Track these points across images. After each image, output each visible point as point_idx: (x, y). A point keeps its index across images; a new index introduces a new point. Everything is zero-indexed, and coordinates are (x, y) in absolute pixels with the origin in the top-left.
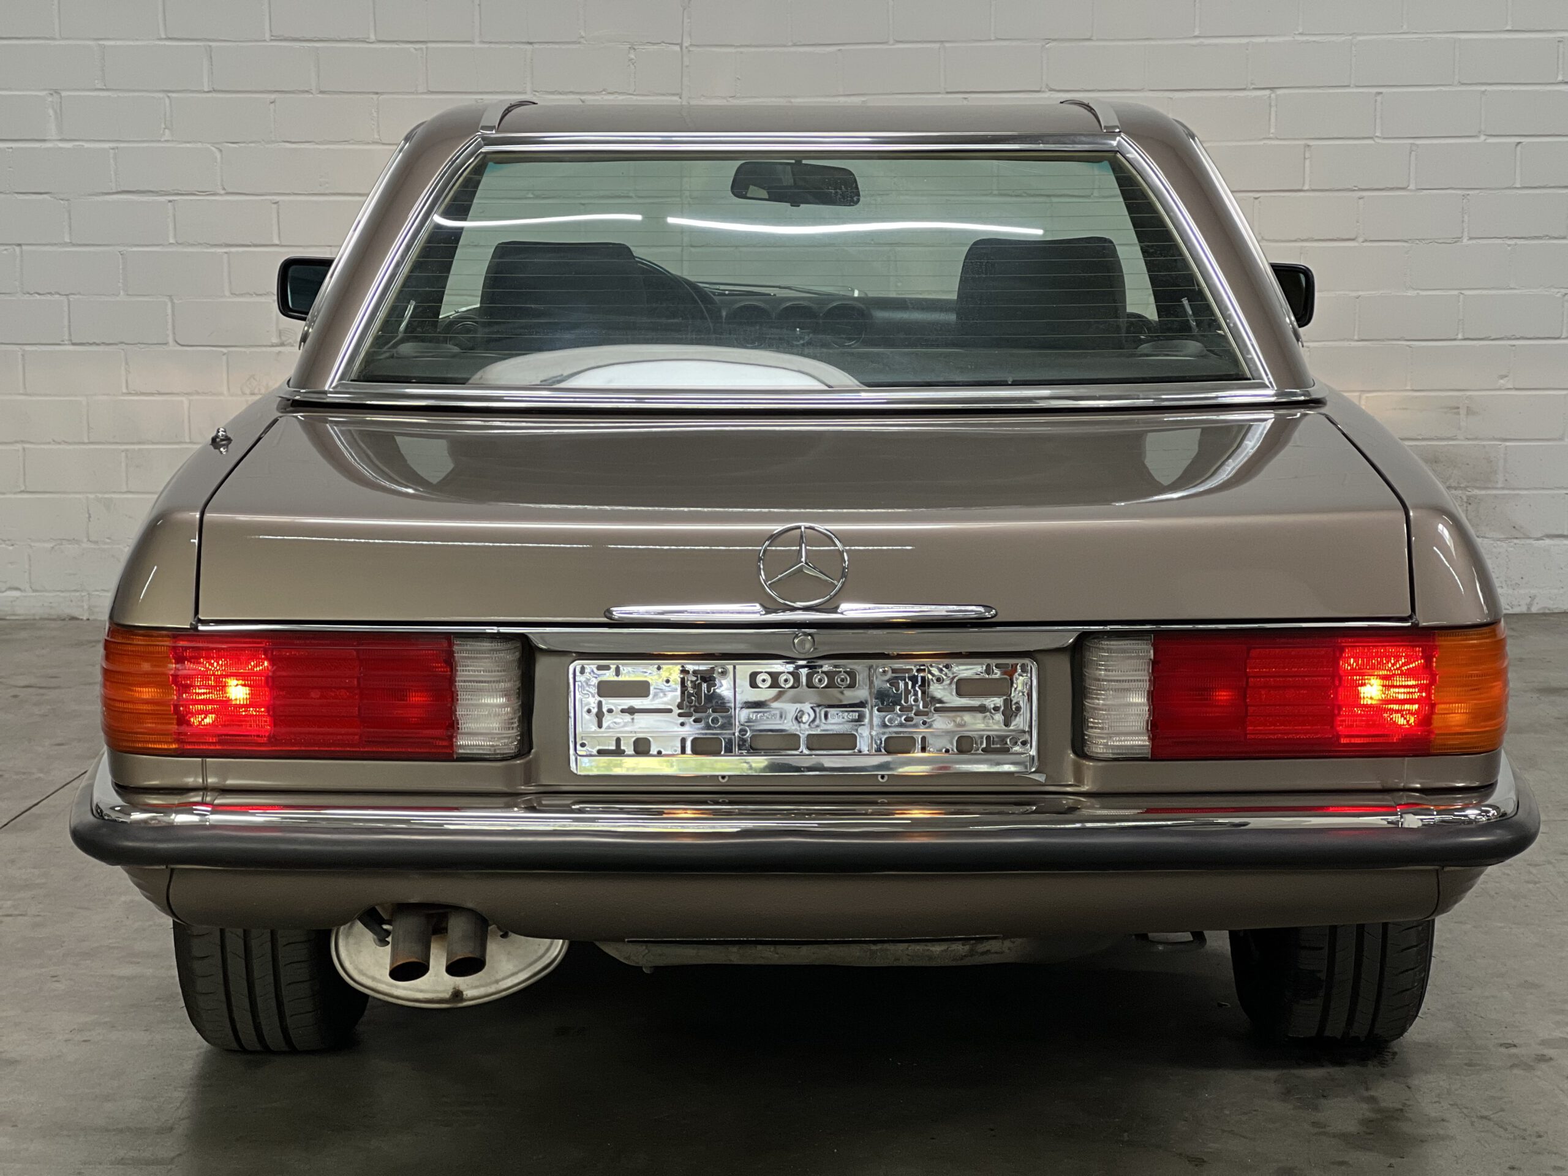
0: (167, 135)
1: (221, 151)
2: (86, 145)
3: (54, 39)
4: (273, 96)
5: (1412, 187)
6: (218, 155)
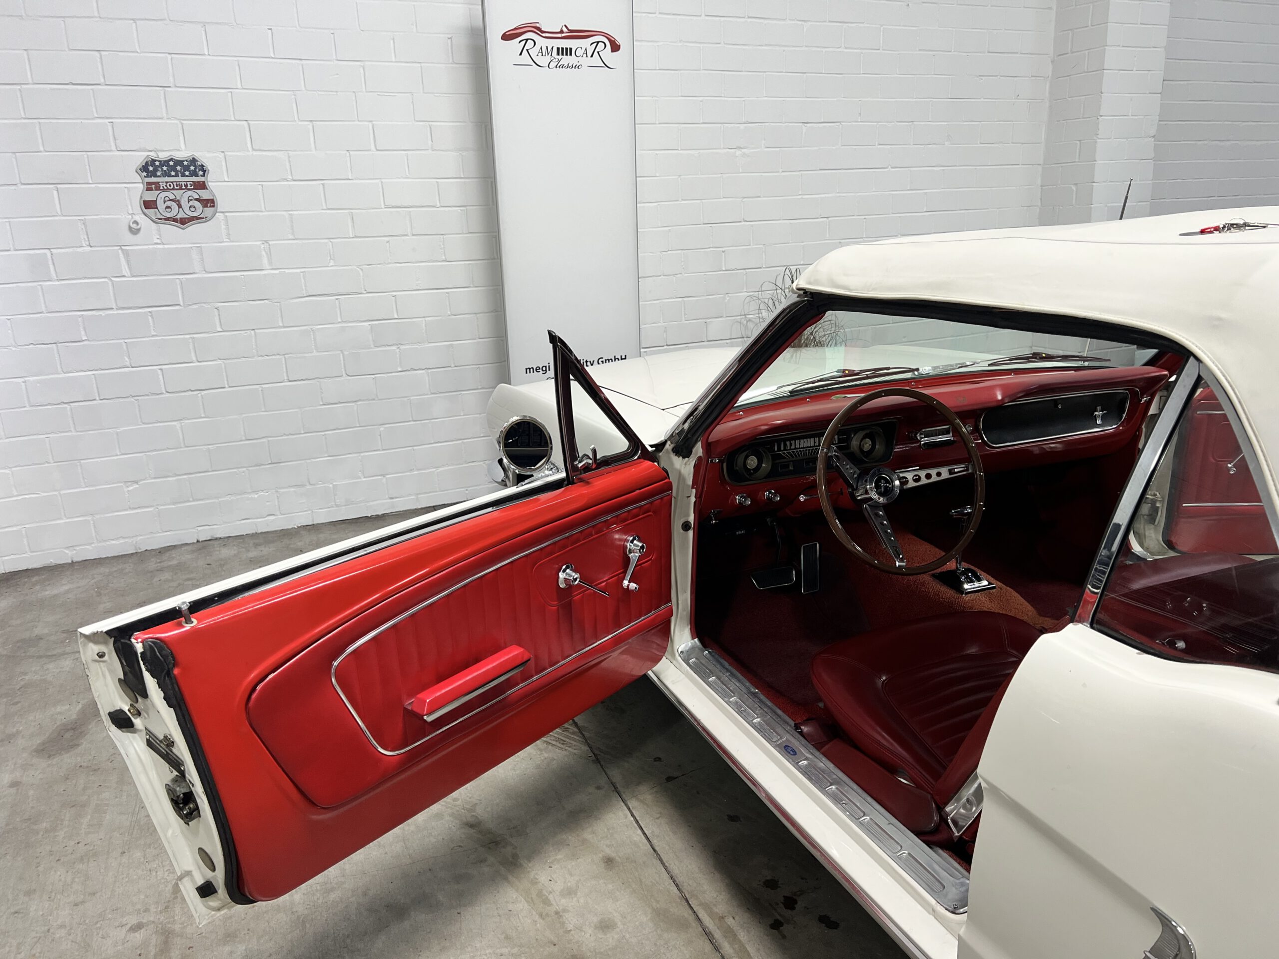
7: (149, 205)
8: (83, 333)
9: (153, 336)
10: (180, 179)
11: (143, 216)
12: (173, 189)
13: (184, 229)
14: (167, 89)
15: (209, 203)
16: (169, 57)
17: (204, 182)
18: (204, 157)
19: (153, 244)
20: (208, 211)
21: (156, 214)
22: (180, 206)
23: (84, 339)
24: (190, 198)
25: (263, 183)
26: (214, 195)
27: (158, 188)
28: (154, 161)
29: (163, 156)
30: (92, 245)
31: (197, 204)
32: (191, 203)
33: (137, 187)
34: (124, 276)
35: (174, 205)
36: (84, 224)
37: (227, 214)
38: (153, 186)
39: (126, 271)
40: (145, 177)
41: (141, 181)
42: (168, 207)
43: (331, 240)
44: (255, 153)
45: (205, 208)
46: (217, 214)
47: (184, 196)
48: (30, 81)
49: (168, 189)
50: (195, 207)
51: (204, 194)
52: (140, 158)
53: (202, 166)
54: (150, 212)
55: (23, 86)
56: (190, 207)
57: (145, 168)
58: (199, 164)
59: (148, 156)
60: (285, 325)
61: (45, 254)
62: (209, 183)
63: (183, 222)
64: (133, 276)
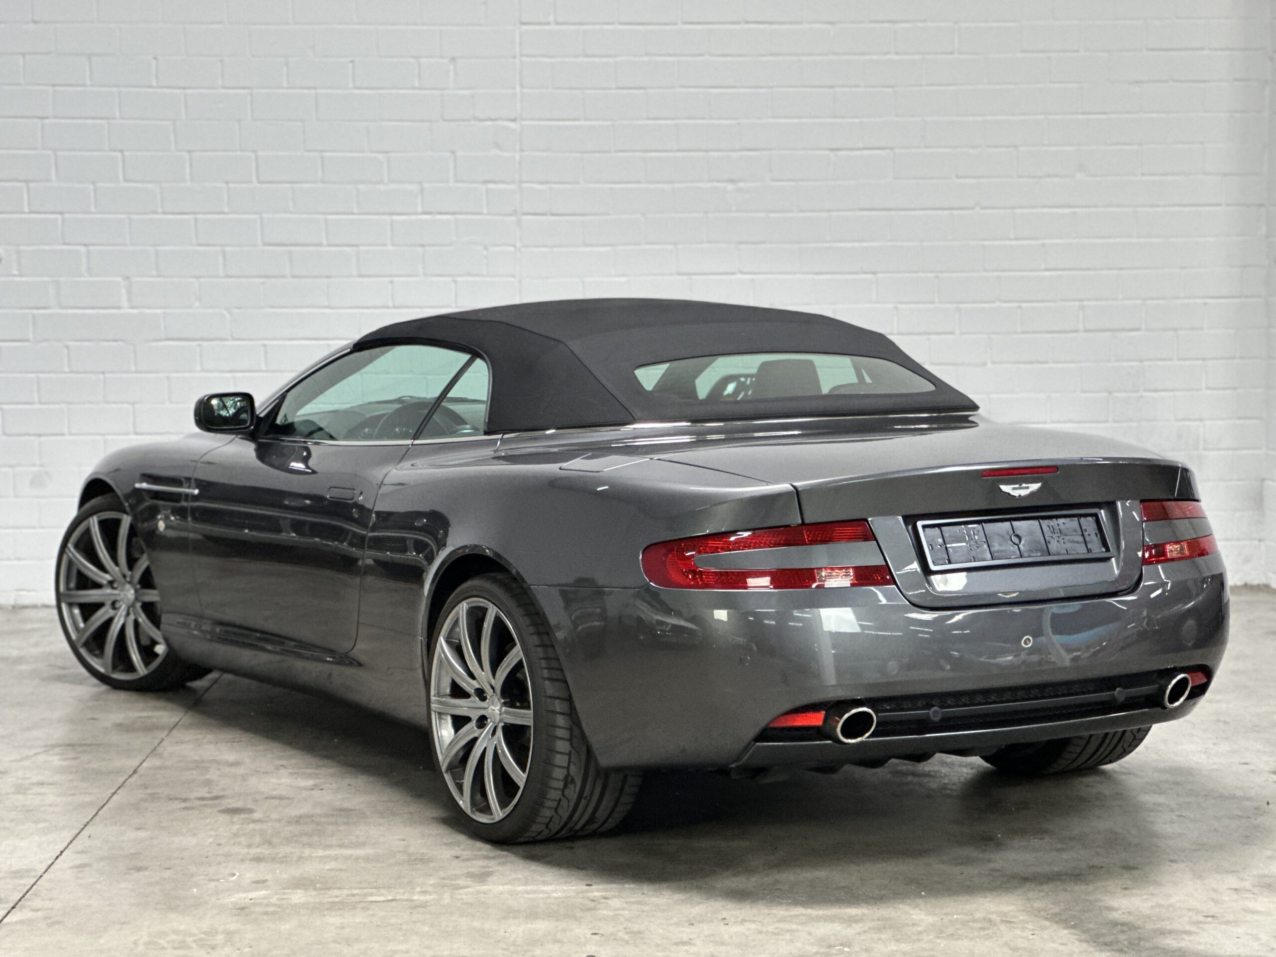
0: (197, 304)
1: (230, 313)
2: (147, 311)
3: (125, 245)
4: (262, 280)
5: (957, 332)
6: (227, 315)
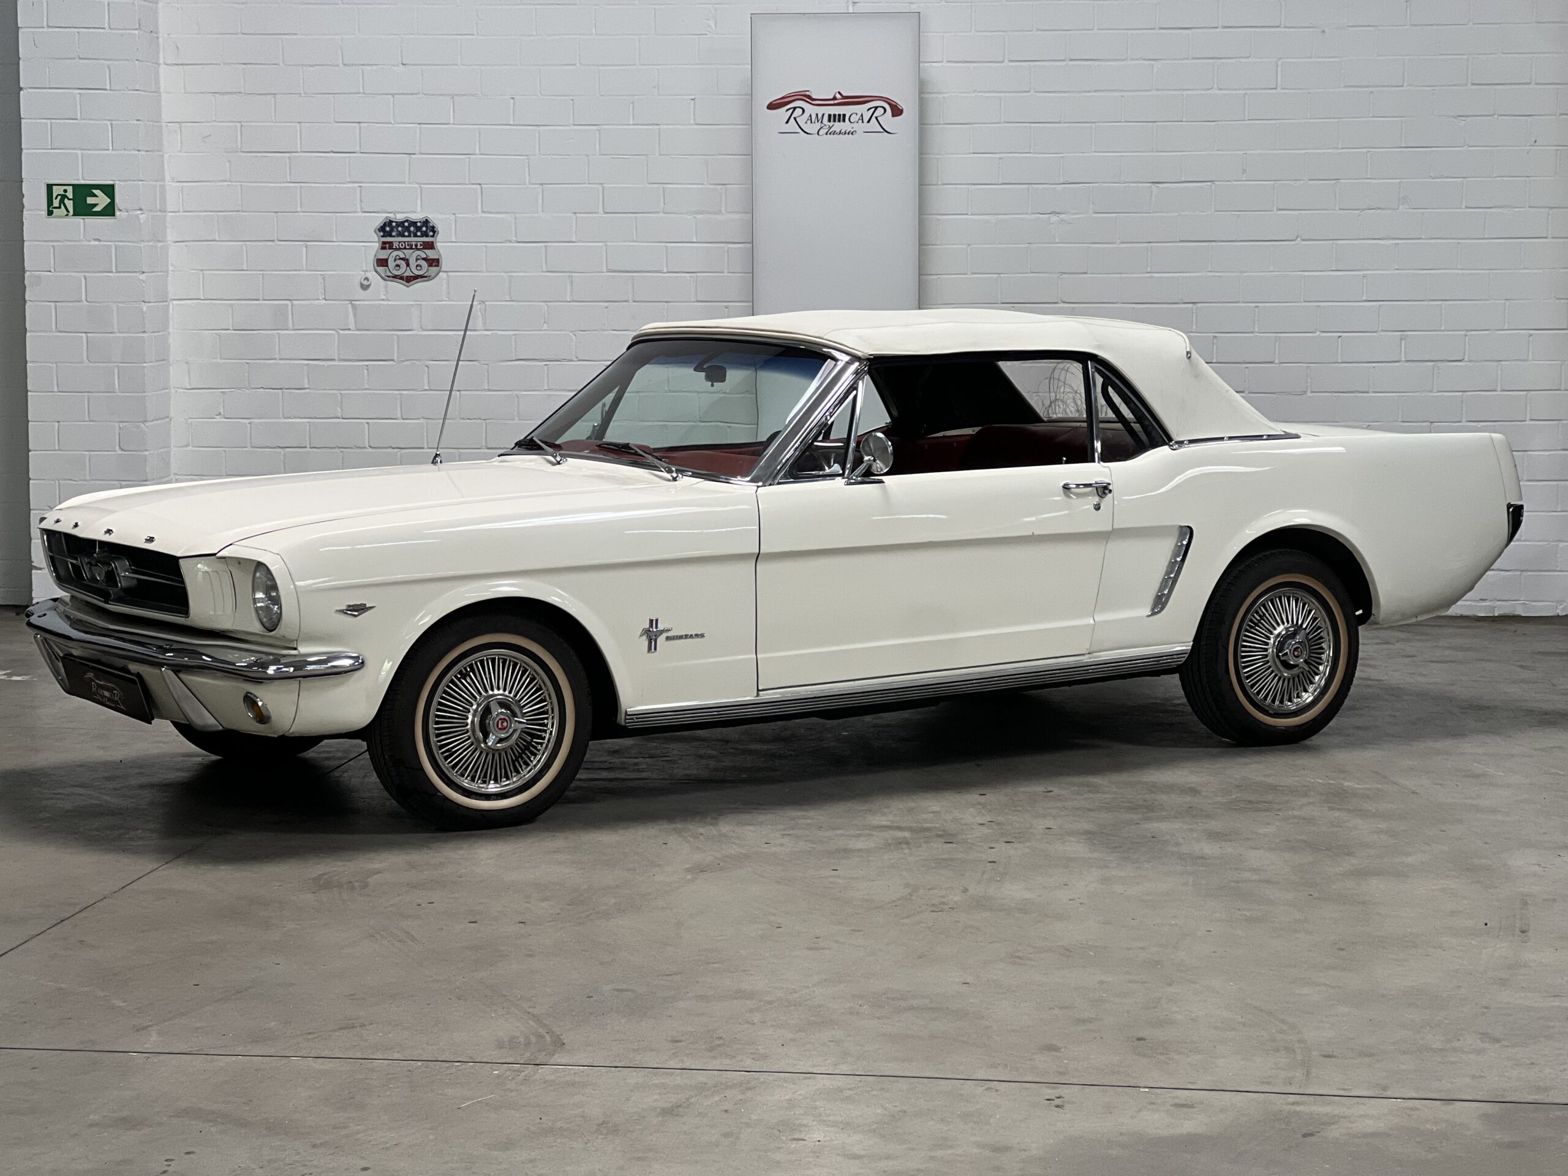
7: (382, 263)
8: (306, 381)
9: (366, 389)
10: (412, 239)
11: (374, 273)
12: (405, 248)
13: (407, 287)
14: (412, 156)
15: (434, 263)
16: (418, 126)
17: (433, 242)
18: (435, 219)
19: (379, 300)
20: (434, 269)
21: (386, 271)
22: (408, 265)
23: (306, 386)
24: (419, 257)
25: (488, 244)
26: (440, 255)
27: (391, 248)
28: (391, 222)
29: (400, 217)
30: (327, 298)
31: (424, 264)
32: (419, 262)
33: (373, 245)
34: (349, 329)
35: (403, 264)
36: (324, 279)
37: (450, 274)
38: (387, 246)
39: (352, 326)
40: (382, 236)
41: (377, 240)
42: (398, 266)
43: (548, 304)
44: (484, 215)
45: (431, 268)
46: (441, 273)
47: (412, 255)
48: (299, 150)
49: (400, 248)
50: (421, 266)
51: (431, 254)
52: (379, 219)
53: (433, 227)
54: (381, 269)
55: (293, 154)
56: (417, 266)
57: (382, 229)
58: (431, 225)
59: (387, 217)
60: (491, 388)
61: (287, 305)
62: (438, 244)
63: (409, 280)
64: (358, 330)
